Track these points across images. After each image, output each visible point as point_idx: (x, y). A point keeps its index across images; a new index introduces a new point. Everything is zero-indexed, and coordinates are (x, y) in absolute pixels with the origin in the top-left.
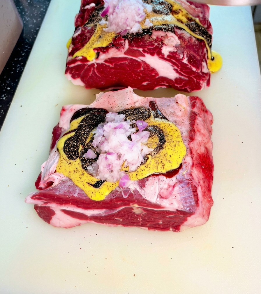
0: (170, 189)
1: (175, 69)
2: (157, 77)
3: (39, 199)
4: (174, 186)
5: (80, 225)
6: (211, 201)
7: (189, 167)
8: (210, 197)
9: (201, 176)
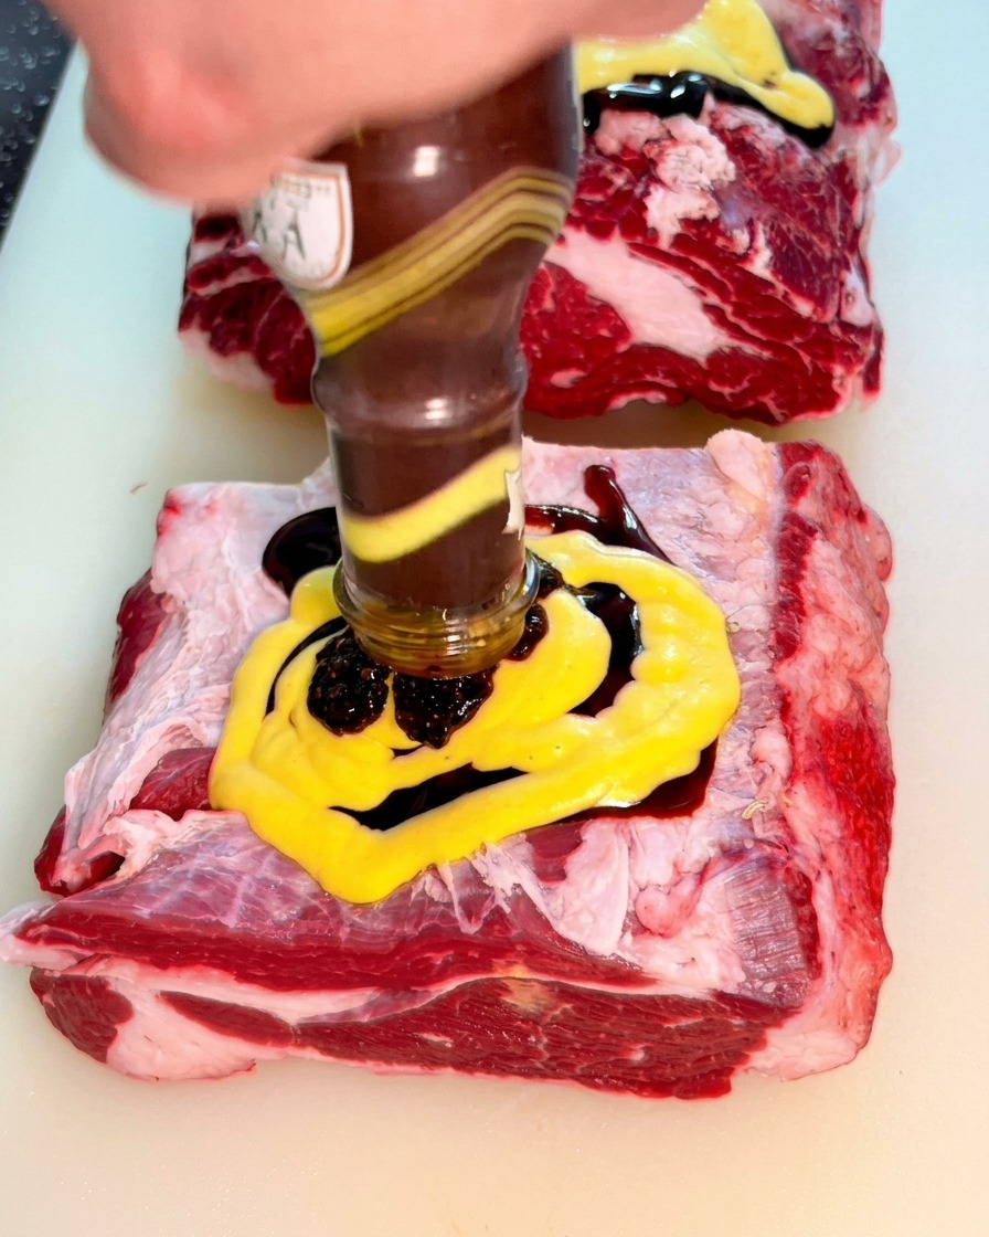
0: (687, 887)
1: (708, 308)
2: (623, 348)
3: (51, 940)
4: (702, 876)
5: (250, 1067)
6: (879, 954)
7: (776, 783)
8: (879, 934)
9: (833, 827)
